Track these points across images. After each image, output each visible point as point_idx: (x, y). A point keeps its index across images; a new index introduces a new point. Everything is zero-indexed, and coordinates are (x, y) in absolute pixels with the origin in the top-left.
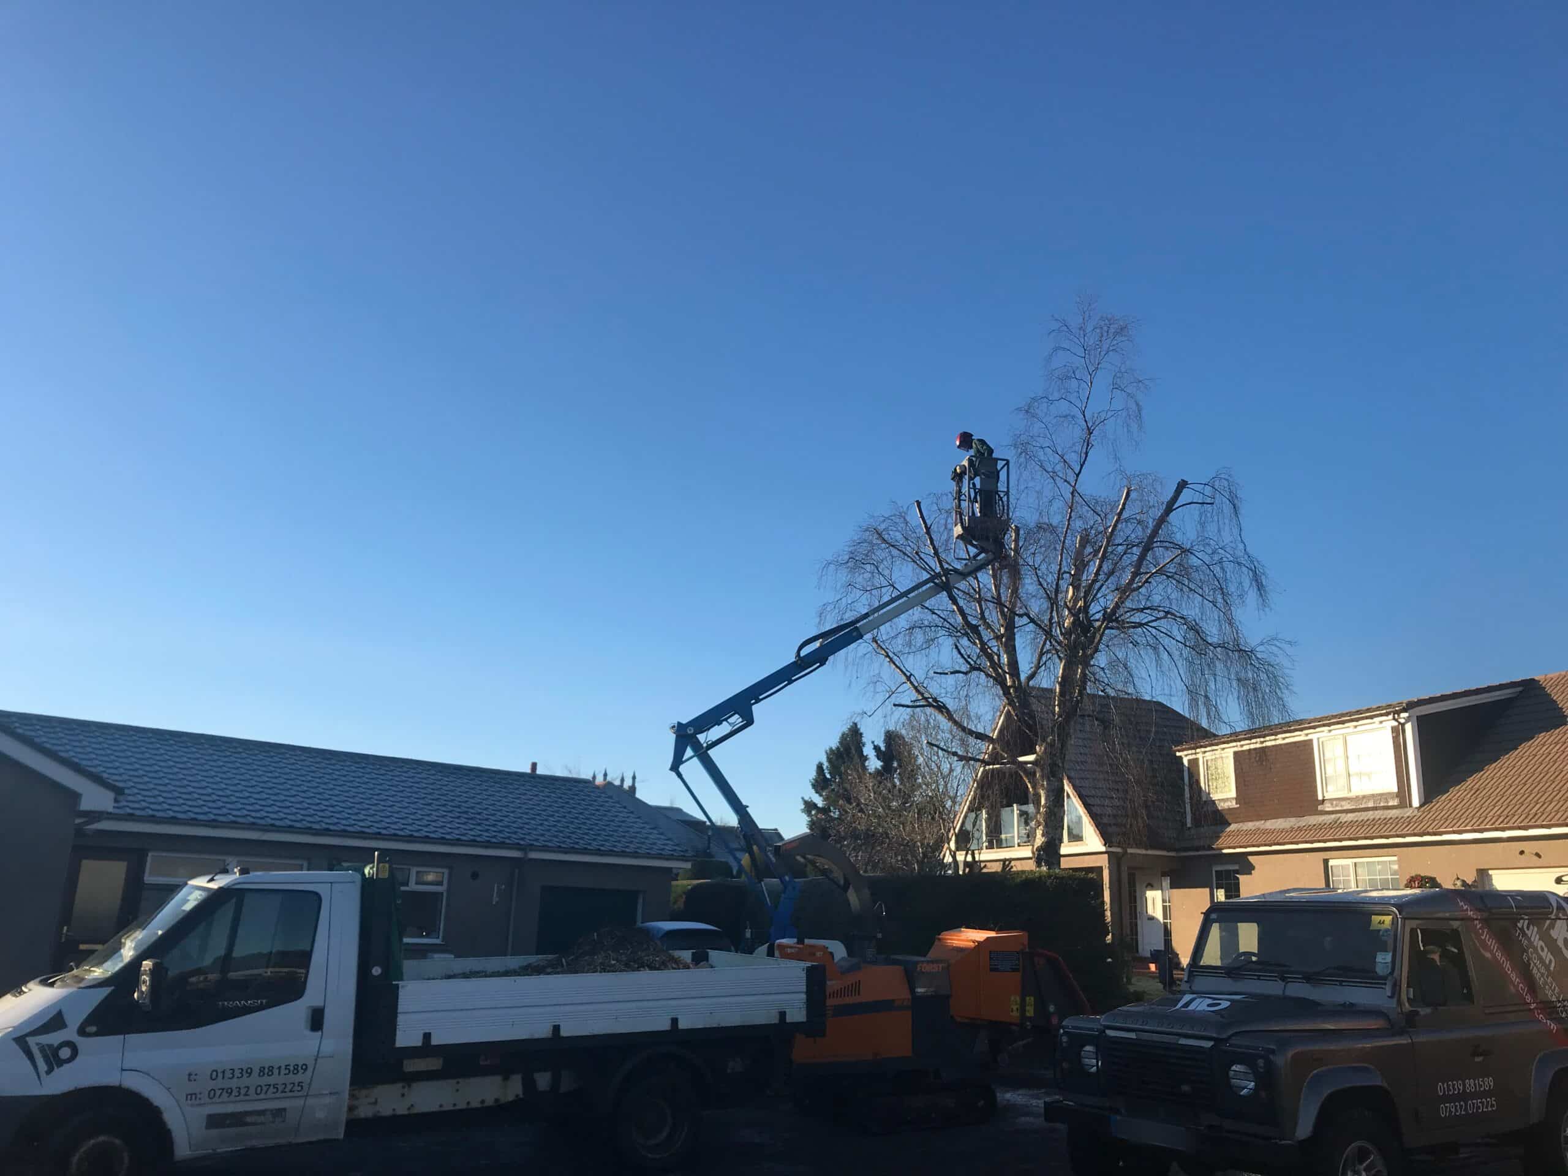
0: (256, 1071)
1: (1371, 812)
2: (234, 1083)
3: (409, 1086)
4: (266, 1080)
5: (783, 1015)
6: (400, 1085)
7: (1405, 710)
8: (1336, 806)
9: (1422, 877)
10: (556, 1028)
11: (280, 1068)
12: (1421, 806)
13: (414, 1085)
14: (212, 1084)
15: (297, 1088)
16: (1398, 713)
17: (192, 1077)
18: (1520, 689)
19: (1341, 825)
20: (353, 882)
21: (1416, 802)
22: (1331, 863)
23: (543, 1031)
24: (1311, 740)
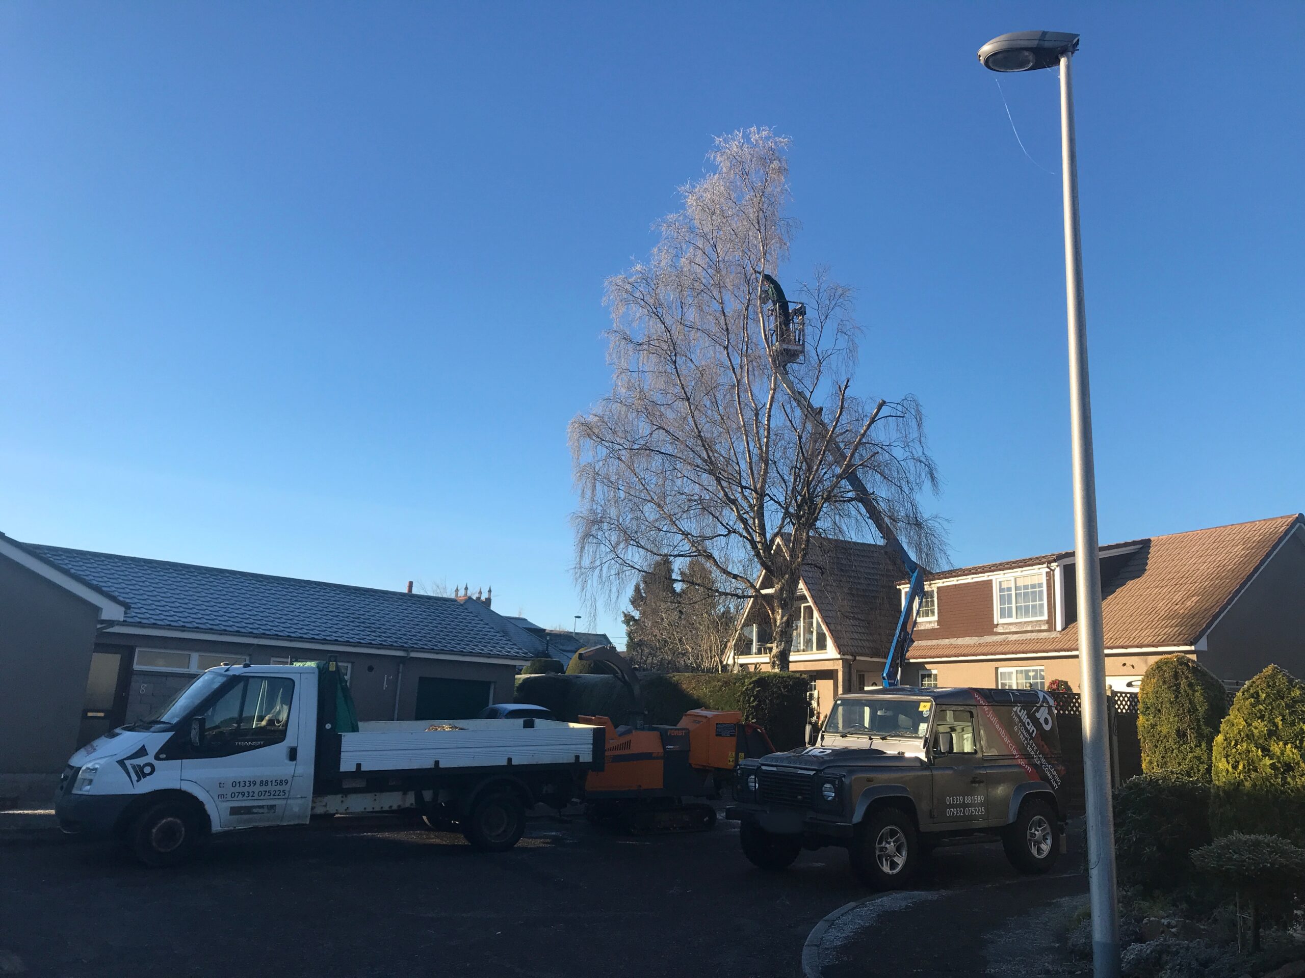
0: (258, 783)
1: (1029, 634)
2: (246, 789)
3: (346, 796)
4: (264, 788)
5: (577, 757)
6: (340, 796)
7: (1055, 561)
8: (1006, 629)
9: (1059, 681)
10: (437, 763)
11: (272, 781)
12: (1063, 630)
13: (349, 796)
14: (233, 790)
15: (282, 793)
16: (1050, 562)
17: (221, 785)
18: (1141, 546)
19: (1008, 643)
20: (314, 673)
21: (1059, 627)
22: (1000, 670)
23: (428, 764)
24: (991, 581)
